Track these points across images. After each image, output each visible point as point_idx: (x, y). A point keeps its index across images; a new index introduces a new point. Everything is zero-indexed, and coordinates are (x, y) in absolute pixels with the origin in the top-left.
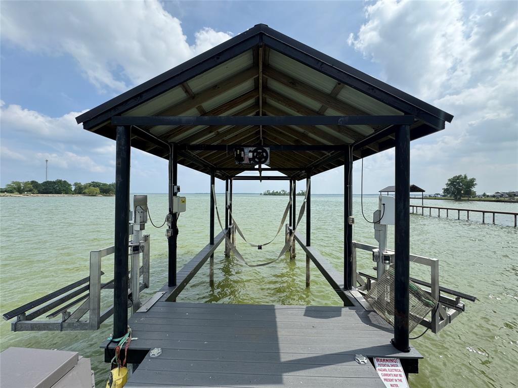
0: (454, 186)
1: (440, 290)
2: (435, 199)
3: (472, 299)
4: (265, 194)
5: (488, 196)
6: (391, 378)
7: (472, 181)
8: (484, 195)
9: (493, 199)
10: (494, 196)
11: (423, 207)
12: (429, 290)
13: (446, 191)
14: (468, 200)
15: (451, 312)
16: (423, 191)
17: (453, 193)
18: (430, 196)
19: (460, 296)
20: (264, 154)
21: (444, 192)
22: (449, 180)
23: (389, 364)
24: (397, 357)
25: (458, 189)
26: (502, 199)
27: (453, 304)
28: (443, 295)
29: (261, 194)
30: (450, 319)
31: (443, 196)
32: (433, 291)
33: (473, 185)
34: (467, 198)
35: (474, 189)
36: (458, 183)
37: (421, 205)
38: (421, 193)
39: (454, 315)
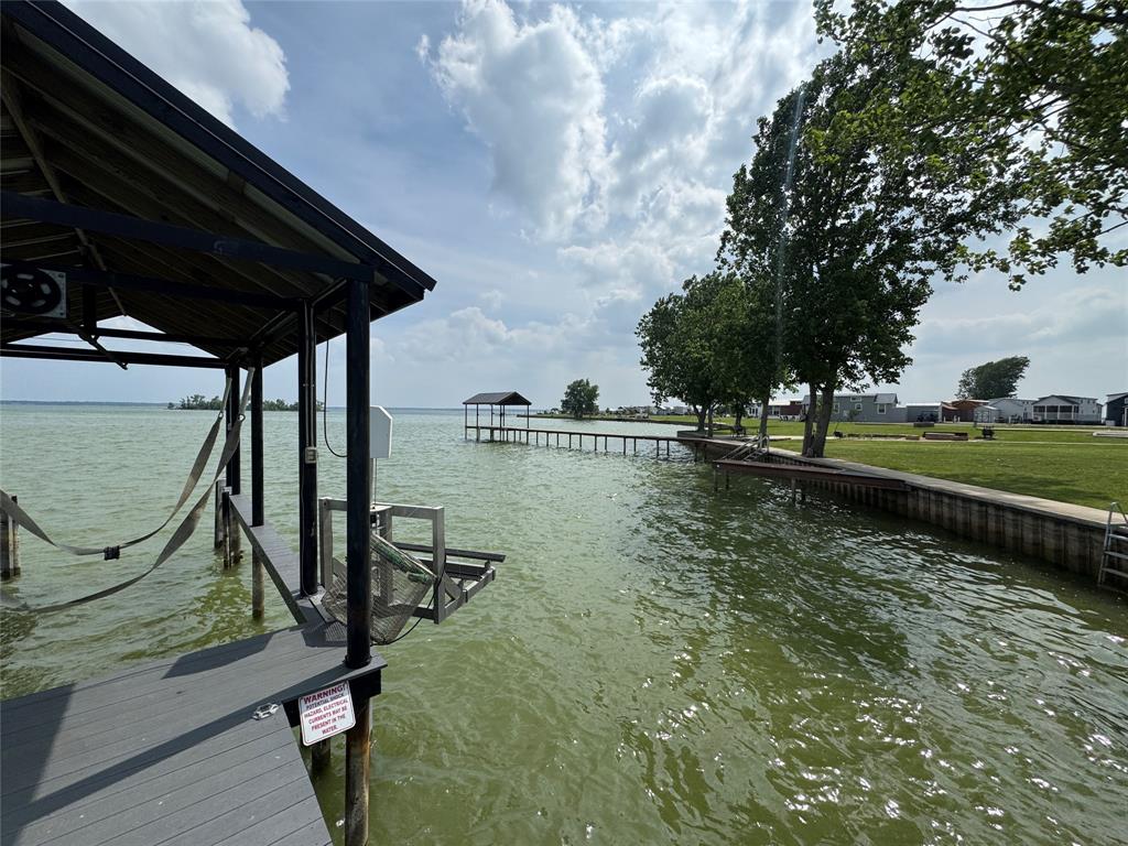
0: (575, 396)
1: (446, 554)
2: (552, 417)
3: (500, 559)
4: (184, 407)
5: (611, 413)
6: (325, 720)
7: (595, 388)
8: (608, 411)
9: (616, 417)
10: (617, 413)
11: (528, 431)
12: (429, 557)
13: (565, 403)
14: (591, 419)
15: (470, 585)
16: (528, 404)
17: (574, 408)
18: (545, 412)
19: (490, 558)
20: (46, 288)
21: (563, 407)
22: (569, 387)
23: (328, 698)
24: (345, 681)
25: (579, 401)
26: (623, 416)
27: (473, 573)
28: (451, 560)
29: (171, 406)
30: (466, 597)
31: (563, 412)
32: (435, 558)
33: (596, 396)
34: (587, 416)
35: (596, 402)
36: (580, 392)
37: (525, 428)
38: (525, 407)
39: (475, 590)
